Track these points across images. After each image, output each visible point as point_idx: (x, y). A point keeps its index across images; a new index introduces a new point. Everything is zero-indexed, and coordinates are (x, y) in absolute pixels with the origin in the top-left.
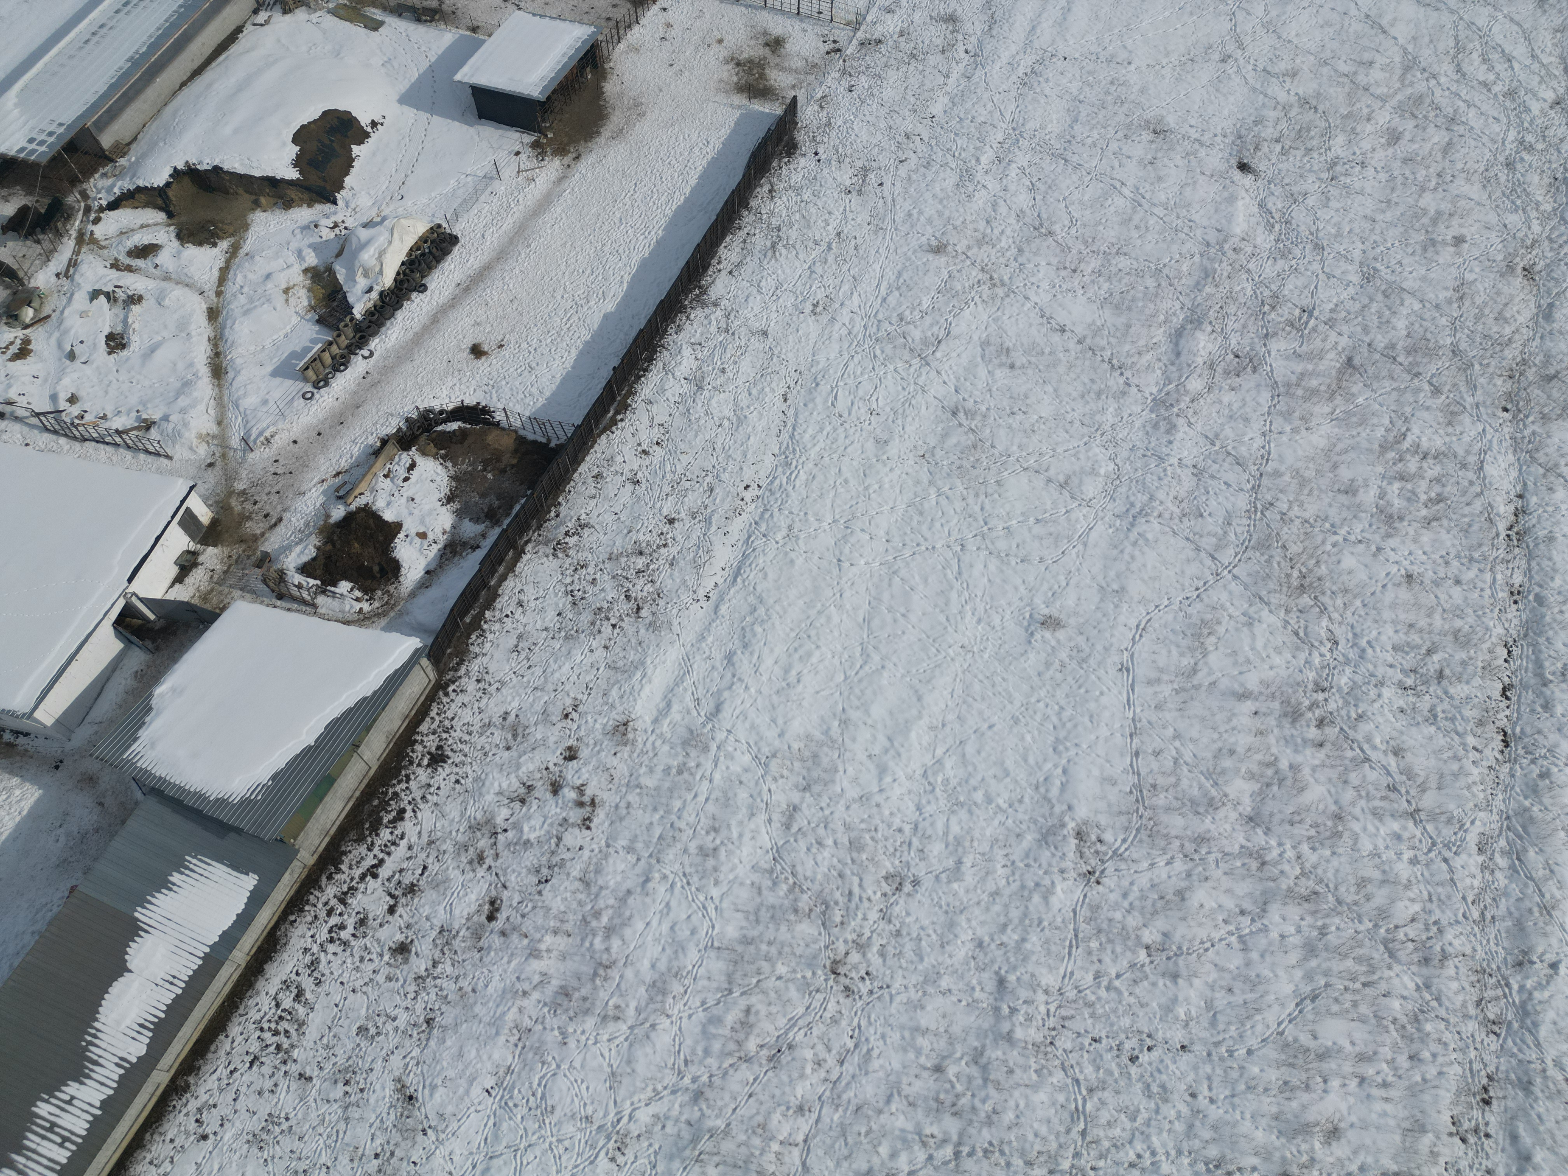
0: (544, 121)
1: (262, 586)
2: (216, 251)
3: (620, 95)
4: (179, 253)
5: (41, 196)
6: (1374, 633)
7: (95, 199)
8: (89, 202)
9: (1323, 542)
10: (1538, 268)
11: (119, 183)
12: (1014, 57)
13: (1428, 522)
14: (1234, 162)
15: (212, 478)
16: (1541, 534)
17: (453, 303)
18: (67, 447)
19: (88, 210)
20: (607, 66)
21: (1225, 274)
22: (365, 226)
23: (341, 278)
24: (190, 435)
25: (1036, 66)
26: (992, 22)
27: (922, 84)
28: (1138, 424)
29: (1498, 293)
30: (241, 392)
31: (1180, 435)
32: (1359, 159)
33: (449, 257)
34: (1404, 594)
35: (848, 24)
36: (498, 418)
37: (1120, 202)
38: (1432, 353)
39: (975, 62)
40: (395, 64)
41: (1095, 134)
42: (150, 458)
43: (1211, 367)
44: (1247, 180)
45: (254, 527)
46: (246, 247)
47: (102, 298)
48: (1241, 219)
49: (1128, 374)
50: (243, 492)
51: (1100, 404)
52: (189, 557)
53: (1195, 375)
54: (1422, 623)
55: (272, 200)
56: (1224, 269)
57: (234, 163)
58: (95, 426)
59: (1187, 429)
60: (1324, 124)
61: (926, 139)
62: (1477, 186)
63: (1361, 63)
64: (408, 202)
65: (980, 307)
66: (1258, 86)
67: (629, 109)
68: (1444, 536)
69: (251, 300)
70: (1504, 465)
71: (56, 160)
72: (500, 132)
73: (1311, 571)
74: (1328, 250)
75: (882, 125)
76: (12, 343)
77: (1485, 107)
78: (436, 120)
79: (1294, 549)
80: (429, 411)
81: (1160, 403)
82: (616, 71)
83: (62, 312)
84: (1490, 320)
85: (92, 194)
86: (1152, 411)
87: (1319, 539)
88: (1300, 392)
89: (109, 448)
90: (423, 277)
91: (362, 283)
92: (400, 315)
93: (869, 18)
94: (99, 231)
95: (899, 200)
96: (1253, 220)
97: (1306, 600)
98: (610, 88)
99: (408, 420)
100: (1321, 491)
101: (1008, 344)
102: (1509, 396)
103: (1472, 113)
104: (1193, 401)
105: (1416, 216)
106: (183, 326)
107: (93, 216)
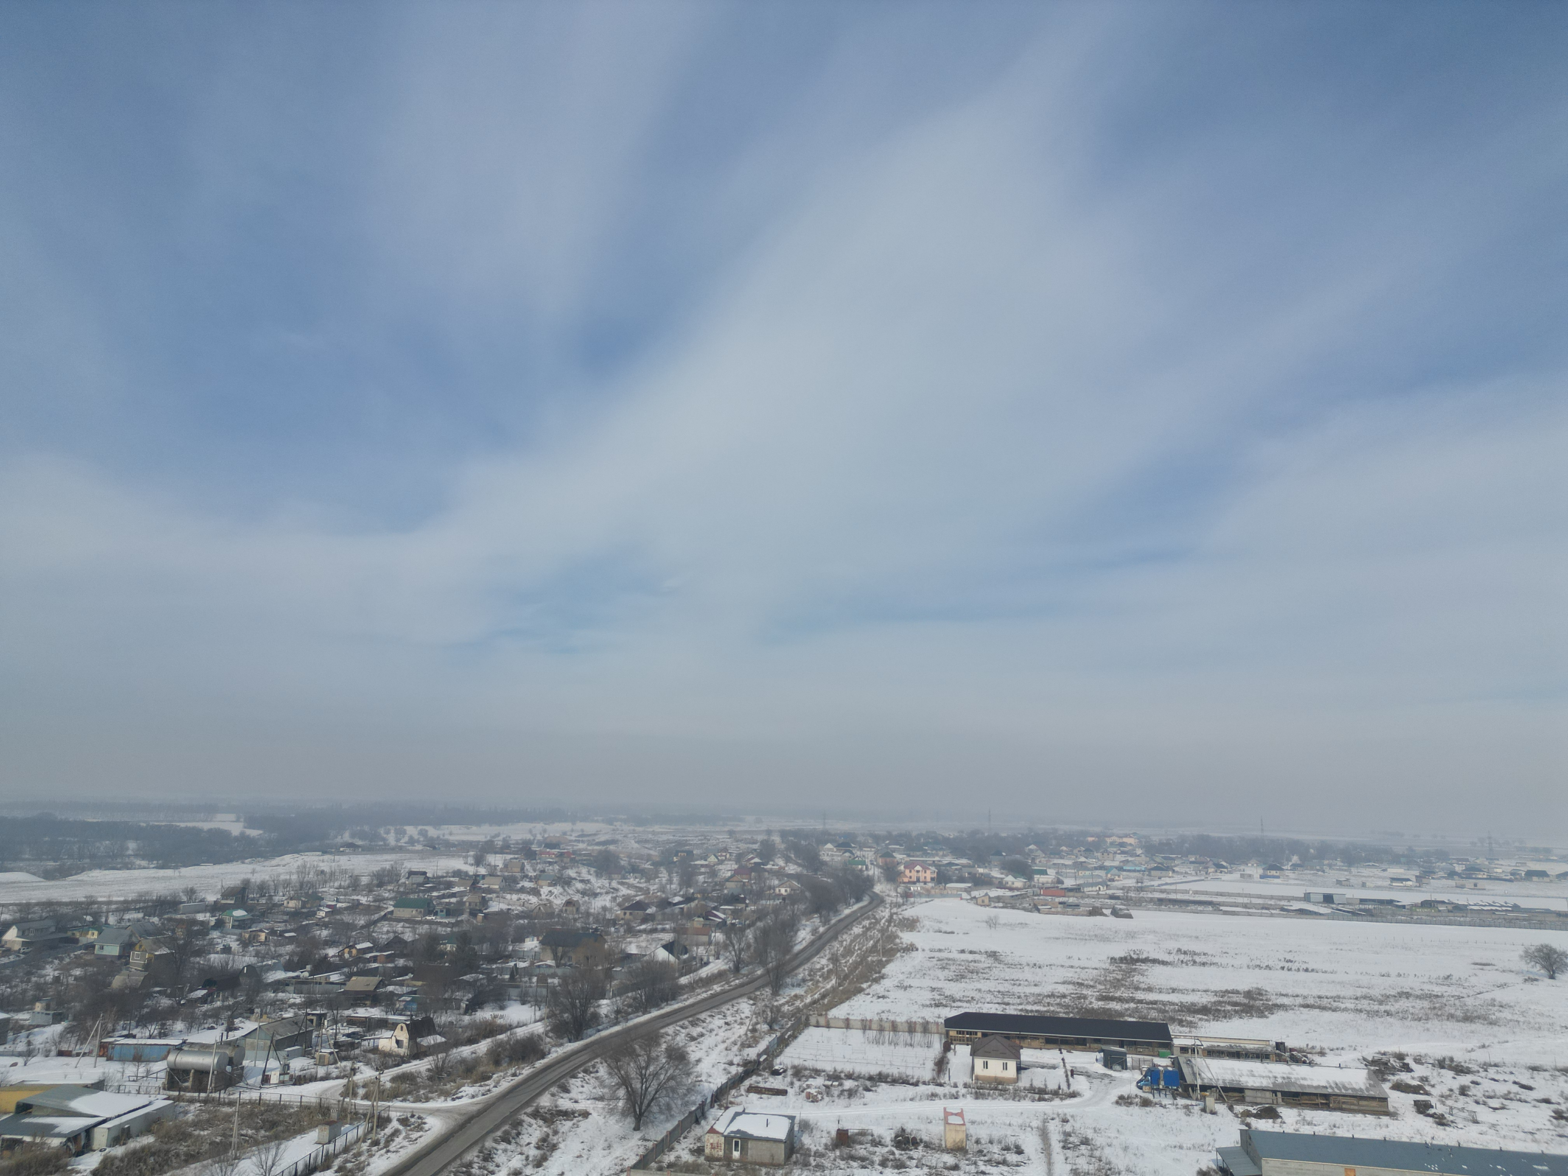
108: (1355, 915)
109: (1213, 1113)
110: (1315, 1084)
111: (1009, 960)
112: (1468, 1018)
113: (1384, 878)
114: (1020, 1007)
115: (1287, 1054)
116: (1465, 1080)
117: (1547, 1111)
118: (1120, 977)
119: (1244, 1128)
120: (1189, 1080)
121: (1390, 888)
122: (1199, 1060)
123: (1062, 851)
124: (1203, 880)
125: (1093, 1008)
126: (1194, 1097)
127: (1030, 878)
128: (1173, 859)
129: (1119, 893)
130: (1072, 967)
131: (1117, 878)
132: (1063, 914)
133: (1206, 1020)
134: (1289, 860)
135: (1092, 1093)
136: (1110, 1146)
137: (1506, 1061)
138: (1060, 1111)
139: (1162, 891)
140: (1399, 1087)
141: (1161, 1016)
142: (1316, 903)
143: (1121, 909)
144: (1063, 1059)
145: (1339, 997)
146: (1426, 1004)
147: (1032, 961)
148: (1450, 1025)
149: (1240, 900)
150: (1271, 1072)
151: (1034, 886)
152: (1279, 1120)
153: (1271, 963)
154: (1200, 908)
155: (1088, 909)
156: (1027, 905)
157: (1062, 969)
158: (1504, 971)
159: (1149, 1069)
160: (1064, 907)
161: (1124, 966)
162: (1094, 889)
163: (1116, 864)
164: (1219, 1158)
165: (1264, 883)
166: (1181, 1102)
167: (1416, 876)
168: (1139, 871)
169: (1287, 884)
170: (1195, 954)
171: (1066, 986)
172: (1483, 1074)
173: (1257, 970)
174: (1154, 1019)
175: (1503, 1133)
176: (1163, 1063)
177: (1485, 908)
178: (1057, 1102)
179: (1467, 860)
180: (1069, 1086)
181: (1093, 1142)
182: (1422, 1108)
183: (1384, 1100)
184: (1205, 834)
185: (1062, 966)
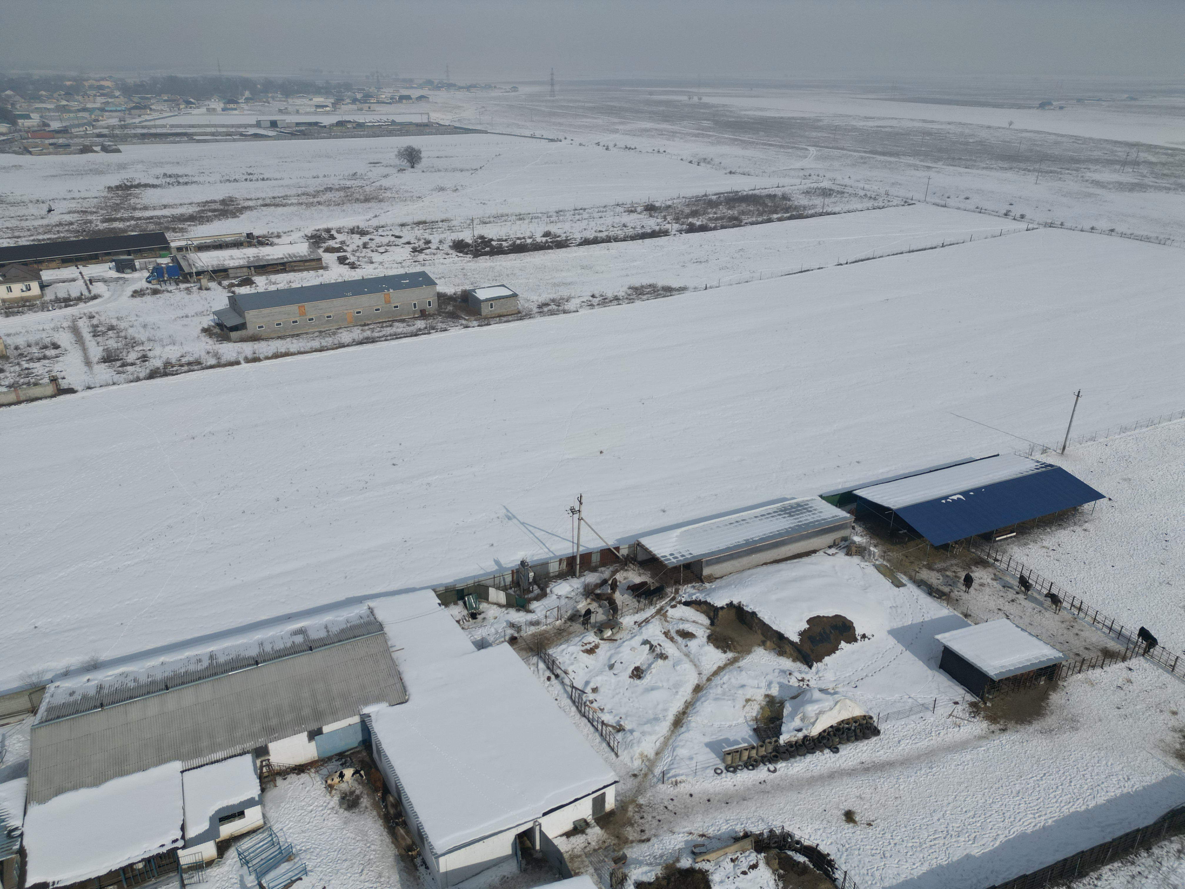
0: (989, 693)
1: (607, 877)
2: (723, 656)
3: (1062, 707)
4: (703, 645)
5: (657, 581)
7: (680, 596)
8: (677, 596)
11: (698, 595)
15: (630, 784)
17: (851, 773)
18: (573, 714)
19: (673, 599)
20: (1060, 683)
22: (821, 690)
23: (785, 712)
24: (637, 750)
30: (681, 744)
33: (866, 741)
36: (837, 876)
40: (899, 610)
42: (607, 749)
45: (631, 833)
46: (742, 663)
47: (648, 646)
50: (640, 806)
52: (583, 824)
55: (774, 646)
57: (766, 615)
58: (595, 712)
64: (858, 692)
67: (1066, 720)
69: (724, 694)
71: (676, 569)
72: (950, 683)
76: (590, 643)
78: (908, 654)
80: (789, 835)
82: (1067, 690)
83: (624, 642)
85: (680, 592)
89: (592, 729)
90: (840, 743)
91: (797, 723)
92: (809, 758)
94: (671, 612)
98: (1055, 698)
99: (771, 831)
106: (677, 686)
107: (674, 603)
108: (293, 135)
109: (207, 289)
110: (275, 257)
111: (11, 199)
112: (367, 200)
113: (310, 106)
114: (32, 238)
115: (255, 241)
116: (366, 239)
117: (409, 248)
118: (118, 202)
119: (231, 294)
120: (187, 270)
121: (316, 113)
122: (192, 255)
123: (42, 95)
124: (177, 115)
125: (99, 230)
126: (192, 281)
127: (14, 123)
128: (149, 99)
129: (105, 131)
130: (74, 199)
131: (101, 118)
132: (56, 154)
133: (194, 225)
134: (243, 95)
135: (110, 293)
136: (132, 327)
137: (388, 223)
138: (86, 311)
139: (143, 127)
140: (329, 250)
141: (158, 227)
142: (265, 128)
143: (109, 146)
144: (81, 273)
145: (287, 196)
146: (342, 194)
147: (35, 197)
148: (357, 206)
149: (209, 130)
150: (245, 254)
151: (20, 131)
152: (254, 285)
153: (237, 177)
154: (178, 139)
155: (79, 148)
156: (17, 149)
157: (65, 202)
158: (387, 166)
159: (154, 268)
160: (56, 148)
161: (120, 192)
162: (81, 129)
163: (98, 105)
164: (216, 317)
165: (225, 115)
166: (183, 286)
167: (332, 103)
168: (119, 111)
169: (243, 115)
170: (178, 176)
171: (71, 215)
172: (375, 233)
173: (227, 183)
174: (153, 230)
175: (386, 266)
176: (164, 261)
177: (376, 124)
178: (81, 305)
179: (364, 90)
180: (90, 291)
181: (118, 327)
182: (342, 260)
183: (320, 260)
184: (173, 75)
185: (65, 199)
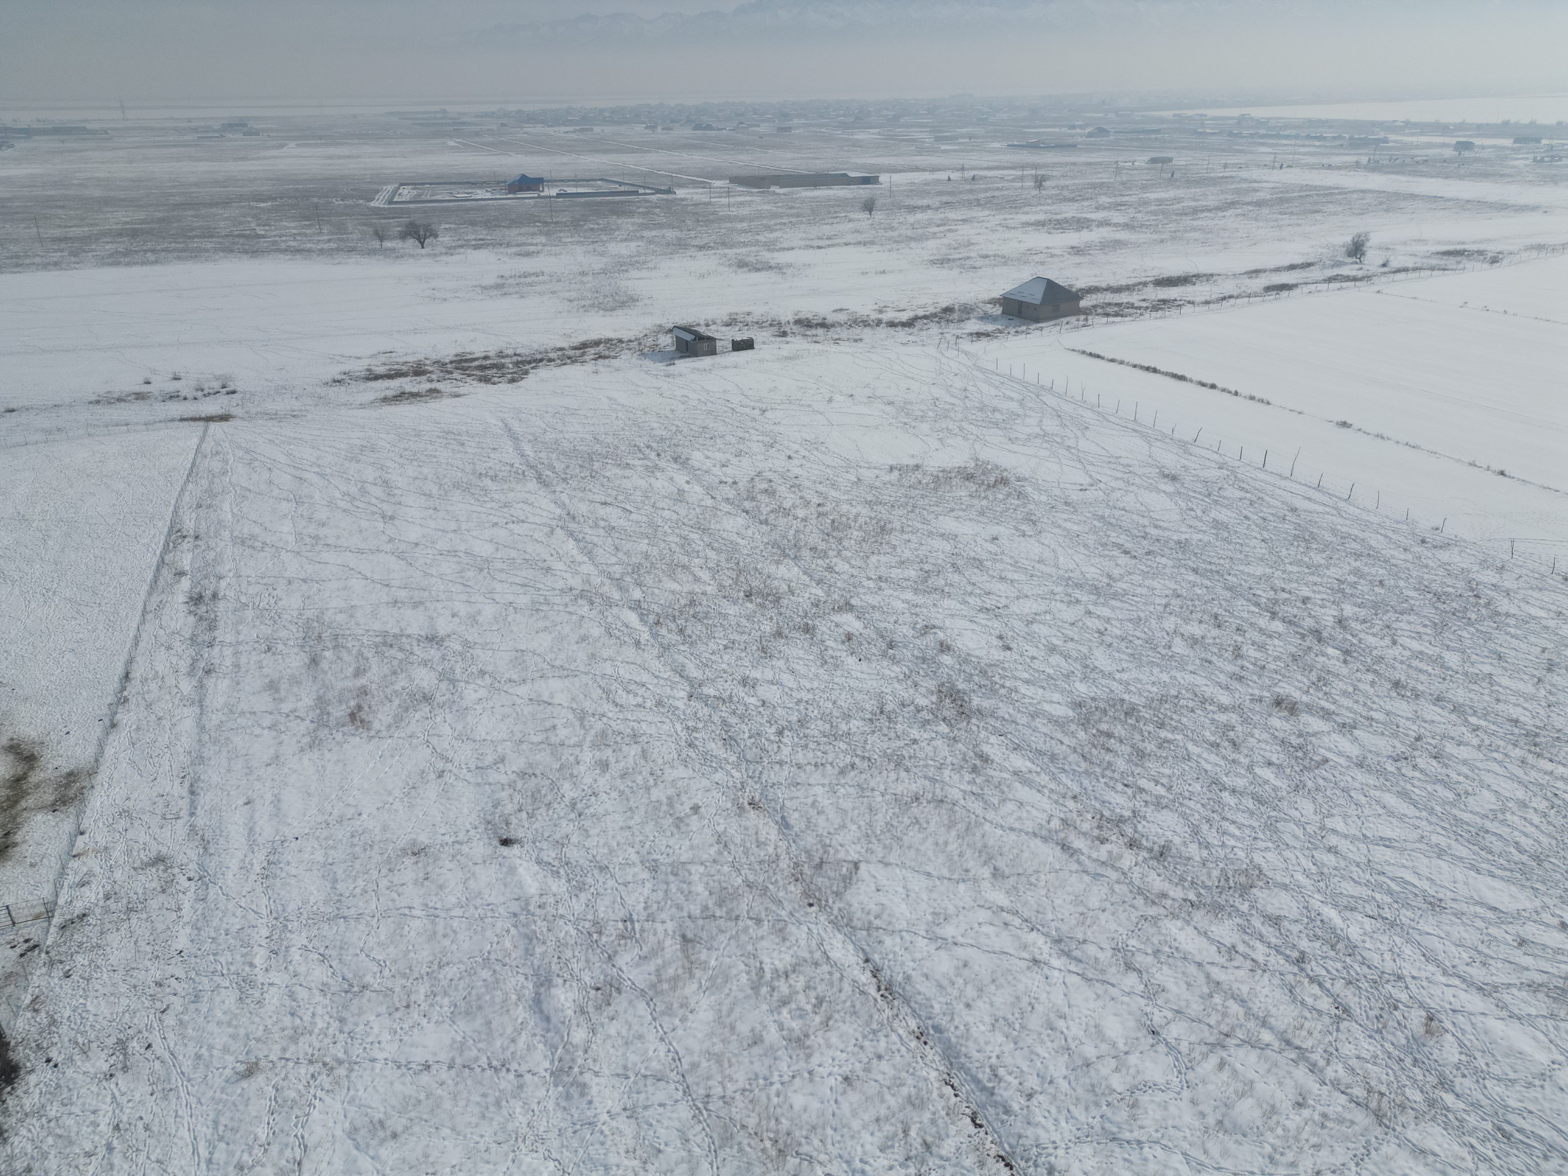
6: (859, 1148)
9: (769, 1098)
10: (757, 799)
12: (243, 861)
13: (826, 1024)
14: (496, 843)
16: (900, 978)
21: (545, 930)
25: (271, 858)
26: (205, 844)
27: (154, 929)
28: (551, 1106)
29: (746, 829)
31: (594, 1090)
32: (590, 792)
34: (854, 1097)
35: (37, 917)
37: (416, 924)
38: (735, 896)
39: (204, 883)
41: (361, 883)
43: (583, 1012)
44: (515, 850)
48: (529, 881)
49: (514, 1066)
51: (504, 1112)
53: (574, 1028)
54: (883, 1112)
56: (540, 926)
59: (596, 1080)
60: (548, 782)
61: (183, 976)
62: (681, 768)
63: (547, 730)
65: (328, 1099)
66: (480, 780)
68: (844, 1028)
70: (840, 946)
73: (777, 1132)
74: (611, 867)
75: (123, 988)
77: (650, 719)
79: (752, 1122)
81: (557, 1074)
84: (755, 850)
86: (556, 1085)
87: (763, 1098)
88: (665, 986)
93: (61, 901)
95: (179, 1050)
96: (539, 876)
97: (792, 1162)
100: (736, 1055)
101: (378, 1116)
102: (806, 894)
103: (644, 726)
104: (586, 1052)
105: (655, 809)
